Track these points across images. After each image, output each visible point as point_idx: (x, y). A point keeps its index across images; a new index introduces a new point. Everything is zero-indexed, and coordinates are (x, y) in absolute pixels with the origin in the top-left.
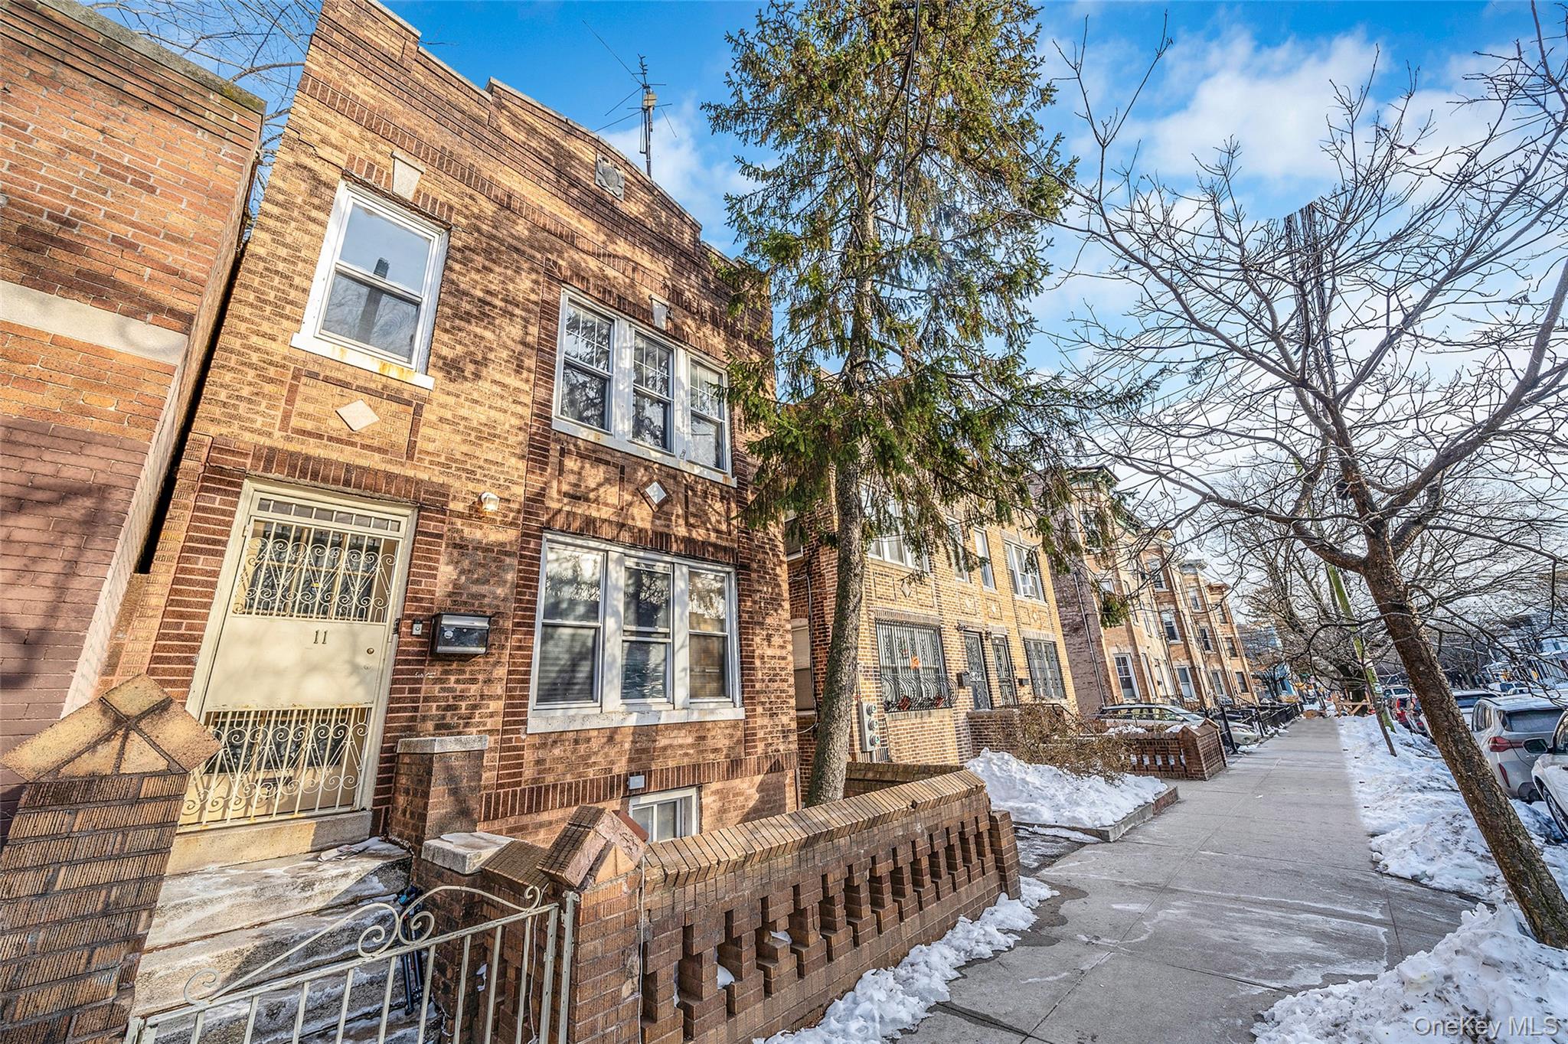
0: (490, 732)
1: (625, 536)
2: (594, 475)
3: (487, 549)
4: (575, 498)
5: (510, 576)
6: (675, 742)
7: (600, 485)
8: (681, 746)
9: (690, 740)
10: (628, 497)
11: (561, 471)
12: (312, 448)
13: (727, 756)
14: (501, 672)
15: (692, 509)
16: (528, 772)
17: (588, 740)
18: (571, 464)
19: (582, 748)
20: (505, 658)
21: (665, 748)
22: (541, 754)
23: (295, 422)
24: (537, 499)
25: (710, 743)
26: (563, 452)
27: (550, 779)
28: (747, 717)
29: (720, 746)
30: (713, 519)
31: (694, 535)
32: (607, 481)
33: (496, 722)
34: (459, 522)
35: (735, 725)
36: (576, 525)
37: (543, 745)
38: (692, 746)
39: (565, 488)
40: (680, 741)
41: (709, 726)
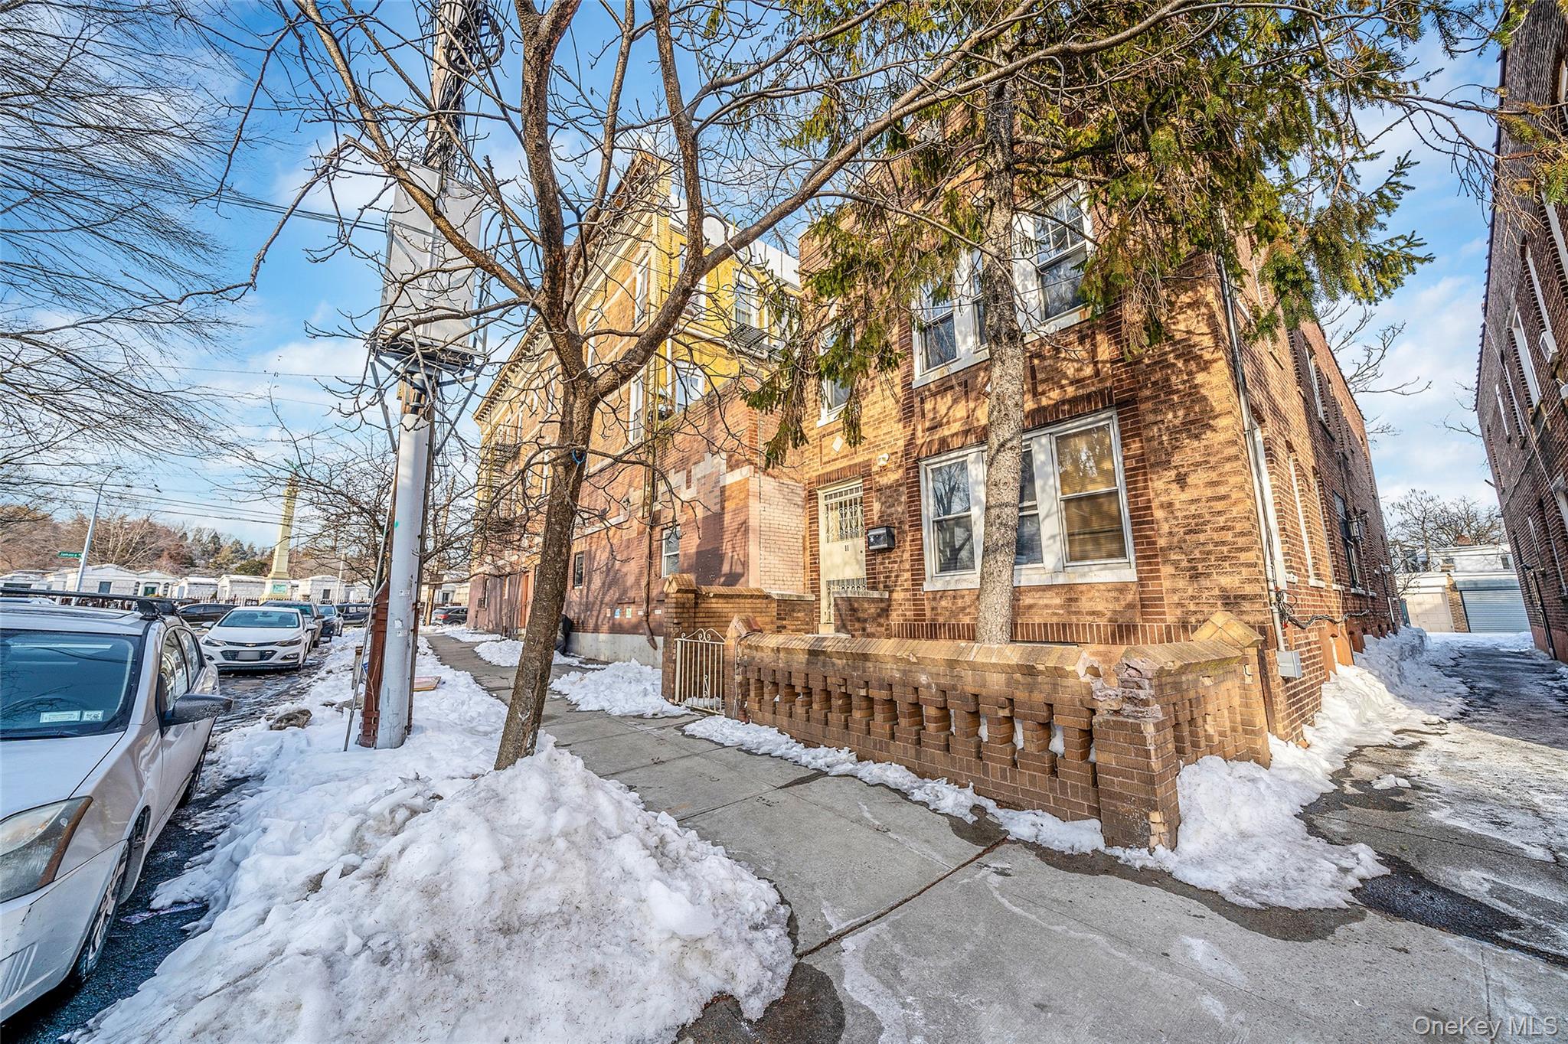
0: (906, 590)
1: (972, 439)
2: (943, 404)
3: (891, 487)
4: (932, 429)
5: (904, 498)
6: (1041, 602)
7: (949, 409)
8: (1047, 606)
9: (1058, 601)
10: (972, 405)
11: (923, 415)
12: (829, 468)
13: (1110, 620)
14: (906, 556)
15: (1040, 376)
16: (928, 613)
17: (963, 597)
18: (928, 406)
19: (960, 603)
20: (908, 548)
21: (1030, 607)
22: (934, 604)
23: (825, 459)
24: (910, 443)
25: (1085, 605)
26: (922, 401)
27: (941, 620)
28: (1141, 579)
29: (1100, 608)
30: (1070, 372)
31: (1044, 402)
32: (955, 401)
33: (908, 585)
34: (877, 478)
35: (1121, 588)
36: (936, 447)
37: (934, 599)
38: (1062, 607)
39: (927, 424)
40: (1046, 601)
41: (1084, 588)
